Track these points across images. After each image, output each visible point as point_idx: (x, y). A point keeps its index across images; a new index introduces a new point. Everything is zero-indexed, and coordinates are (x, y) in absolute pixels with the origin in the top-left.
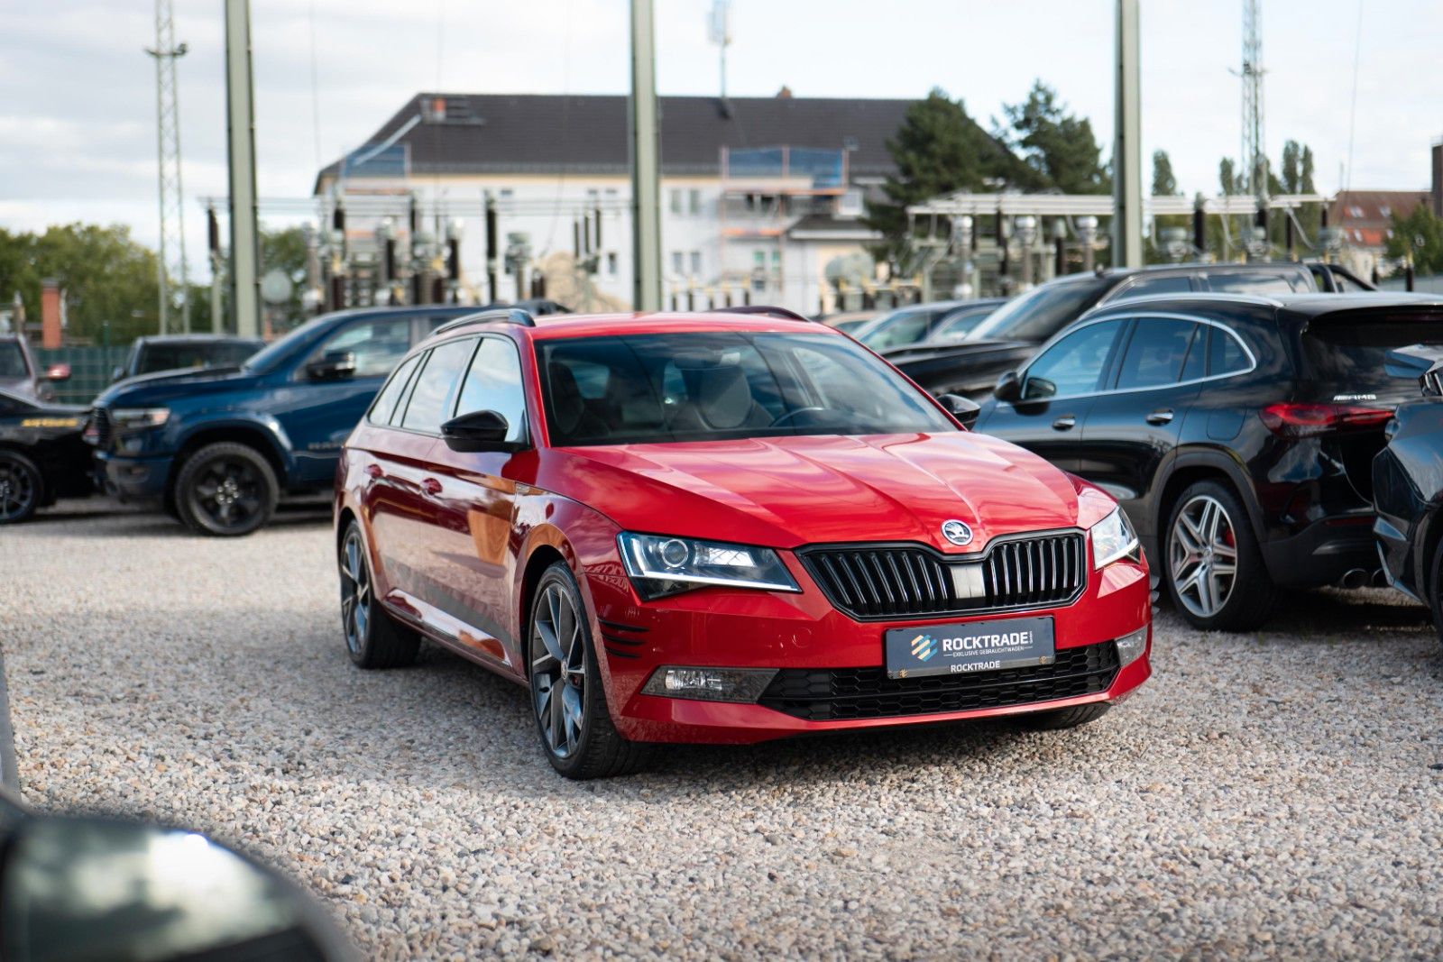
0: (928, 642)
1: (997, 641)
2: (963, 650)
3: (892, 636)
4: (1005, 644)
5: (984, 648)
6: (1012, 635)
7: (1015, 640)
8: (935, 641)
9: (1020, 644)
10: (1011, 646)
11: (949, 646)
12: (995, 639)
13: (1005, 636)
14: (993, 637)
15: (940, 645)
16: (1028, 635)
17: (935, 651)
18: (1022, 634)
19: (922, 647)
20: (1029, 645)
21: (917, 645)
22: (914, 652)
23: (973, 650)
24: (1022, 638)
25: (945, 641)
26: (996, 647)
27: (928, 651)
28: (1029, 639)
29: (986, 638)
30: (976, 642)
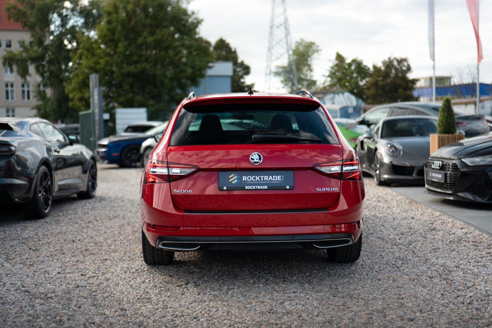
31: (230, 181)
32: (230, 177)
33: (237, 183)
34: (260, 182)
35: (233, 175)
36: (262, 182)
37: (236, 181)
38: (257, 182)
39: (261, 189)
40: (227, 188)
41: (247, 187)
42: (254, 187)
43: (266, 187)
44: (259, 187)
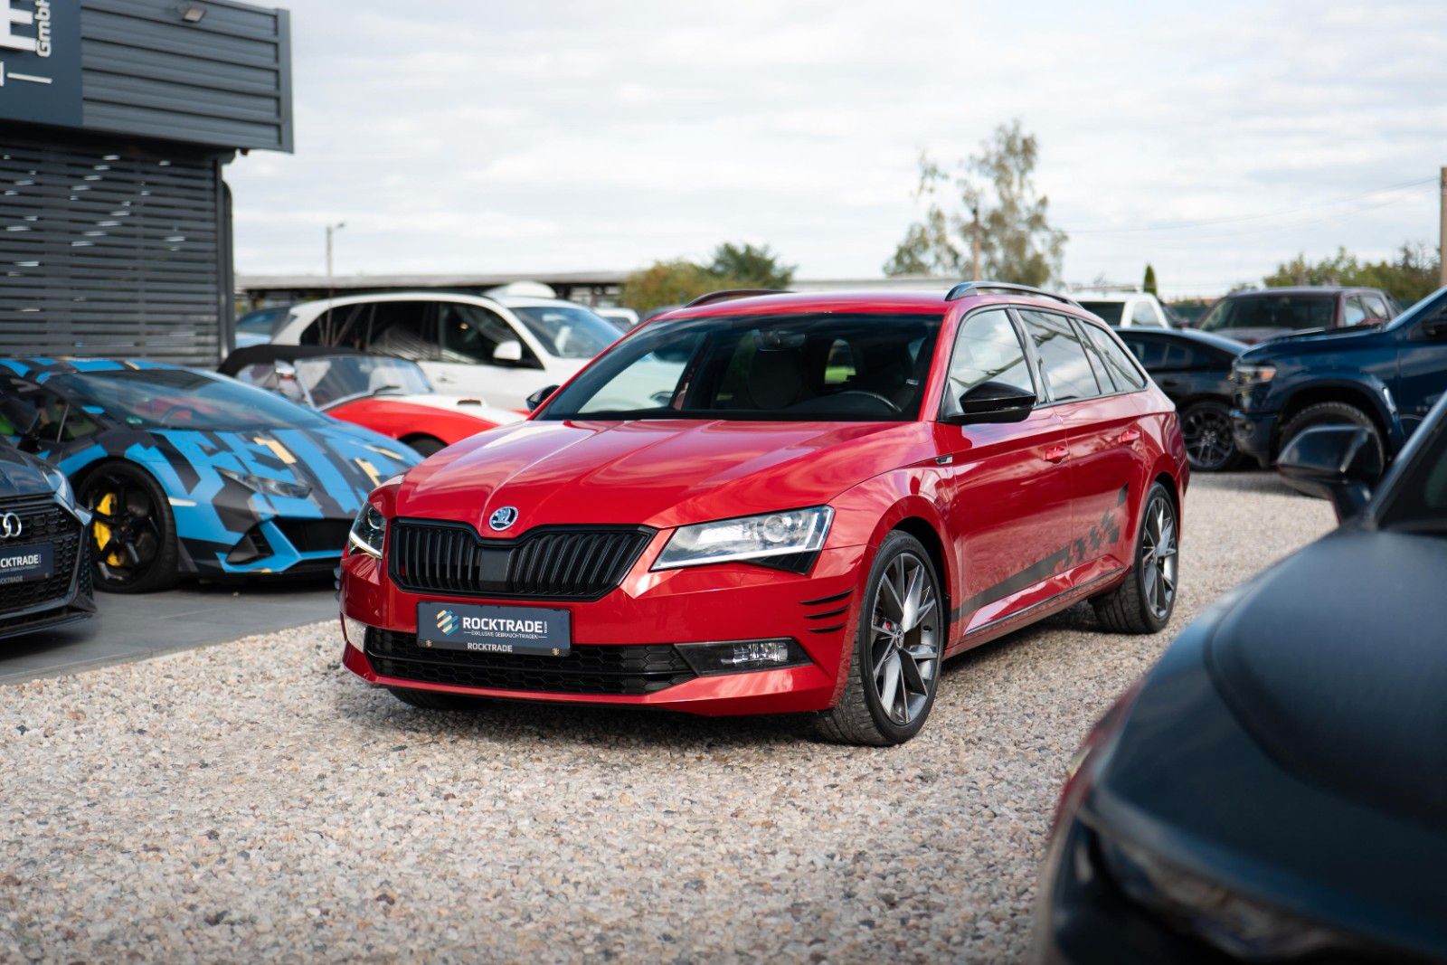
0: (450, 618)
1: (512, 627)
2: (481, 629)
3: (423, 607)
4: (520, 630)
5: (499, 630)
6: (527, 622)
7: (529, 627)
8: (456, 617)
9: (534, 633)
10: (525, 633)
11: (468, 624)
12: (510, 624)
13: (519, 622)
14: (508, 621)
15: (460, 622)
16: (543, 625)
17: (457, 627)
18: (536, 623)
19: (445, 621)
20: (543, 634)
21: (442, 619)
22: (439, 625)
23: (488, 631)
24: (536, 626)
25: (465, 619)
26: (510, 632)
27: (450, 626)
28: (543, 629)
29: (502, 621)
30: (492, 624)
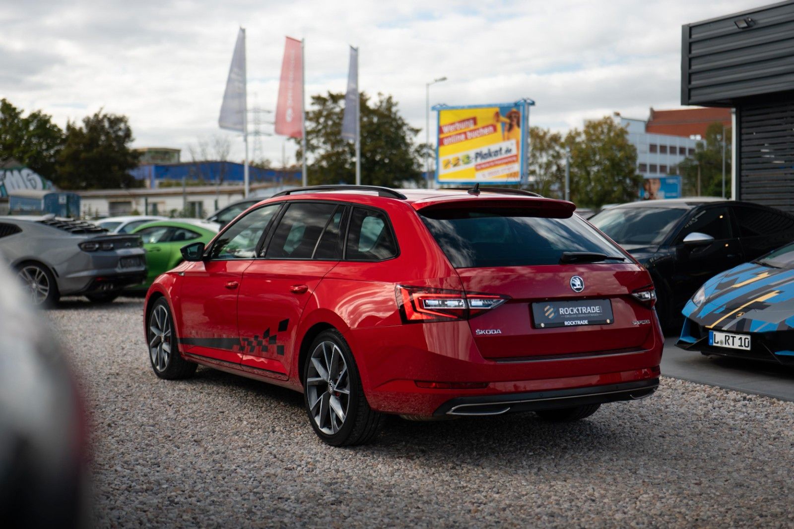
31: (547, 314)
32: (546, 309)
33: (554, 318)
34: (579, 316)
35: (548, 307)
36: (582, 316)
37: (553, 315)
38: (575, 316)
39: (582, 325)
40: (545, 324)
41: (566, 323)
42: (574, 323)
43: (586, 322)
44: (579, 322)
